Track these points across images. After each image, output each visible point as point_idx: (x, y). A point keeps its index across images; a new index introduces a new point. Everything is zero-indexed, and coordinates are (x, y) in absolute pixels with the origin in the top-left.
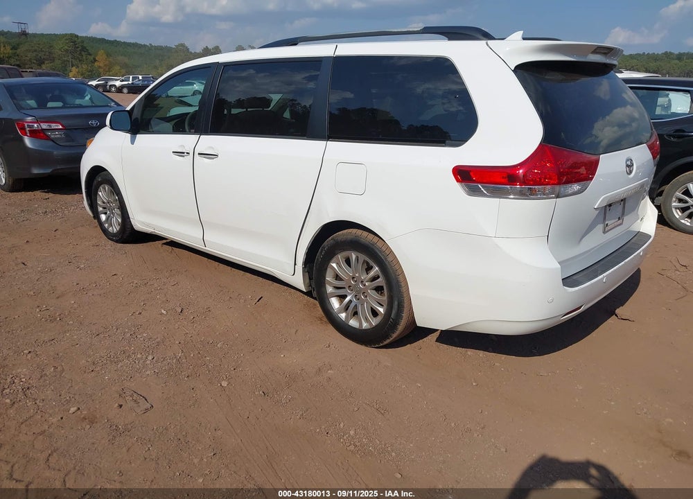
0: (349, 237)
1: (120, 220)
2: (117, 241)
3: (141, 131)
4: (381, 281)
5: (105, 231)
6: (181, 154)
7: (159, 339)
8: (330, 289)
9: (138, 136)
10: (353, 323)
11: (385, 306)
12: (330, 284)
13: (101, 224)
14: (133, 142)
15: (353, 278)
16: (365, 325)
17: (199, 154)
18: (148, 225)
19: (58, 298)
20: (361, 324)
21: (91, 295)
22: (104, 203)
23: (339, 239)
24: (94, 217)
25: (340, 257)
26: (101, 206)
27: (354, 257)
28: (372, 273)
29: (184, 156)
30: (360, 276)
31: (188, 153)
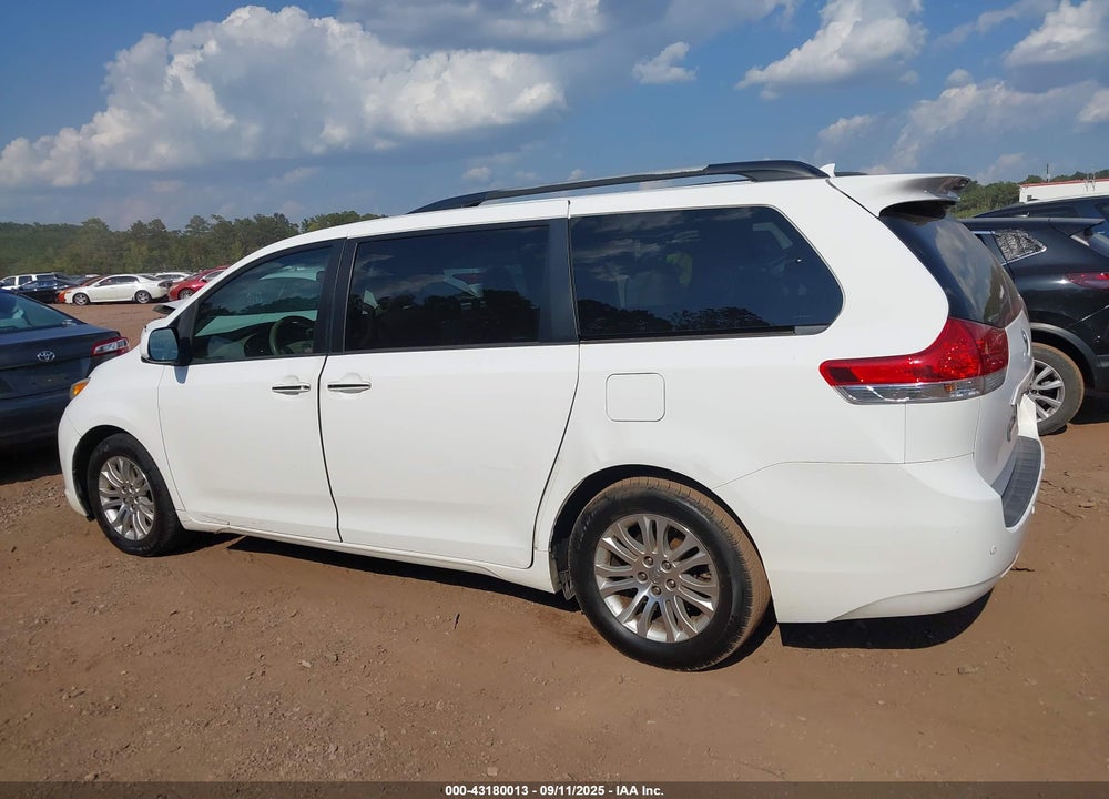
0: (638, 491)
1: (151, 516)
2: (145, 554)
3: (195, 360)
4: (702, 556)
5: (117, 540)
6: (293, 390)
7: (326, 714)
8: (603, 584)
9: (191, 368)
10: (654, 635)
11: (716, 598)
12: (603, 573)
13: (107, 528)
14: (181, 378)
15: (647, 558)
16: (678, 636)
17: (330, 386)
18: (215, 518)
19: (88, 669)
20: (670, 635)
21: (151, 654)
22: (113, 488)
23: (618, 496)
24: (91, 517)
25: (621, 525)
26: (105, 495)
27: (647, 522)
28: (684, 547)
29: (297, 393)
30: (661, 554)
31: (306, 387)
